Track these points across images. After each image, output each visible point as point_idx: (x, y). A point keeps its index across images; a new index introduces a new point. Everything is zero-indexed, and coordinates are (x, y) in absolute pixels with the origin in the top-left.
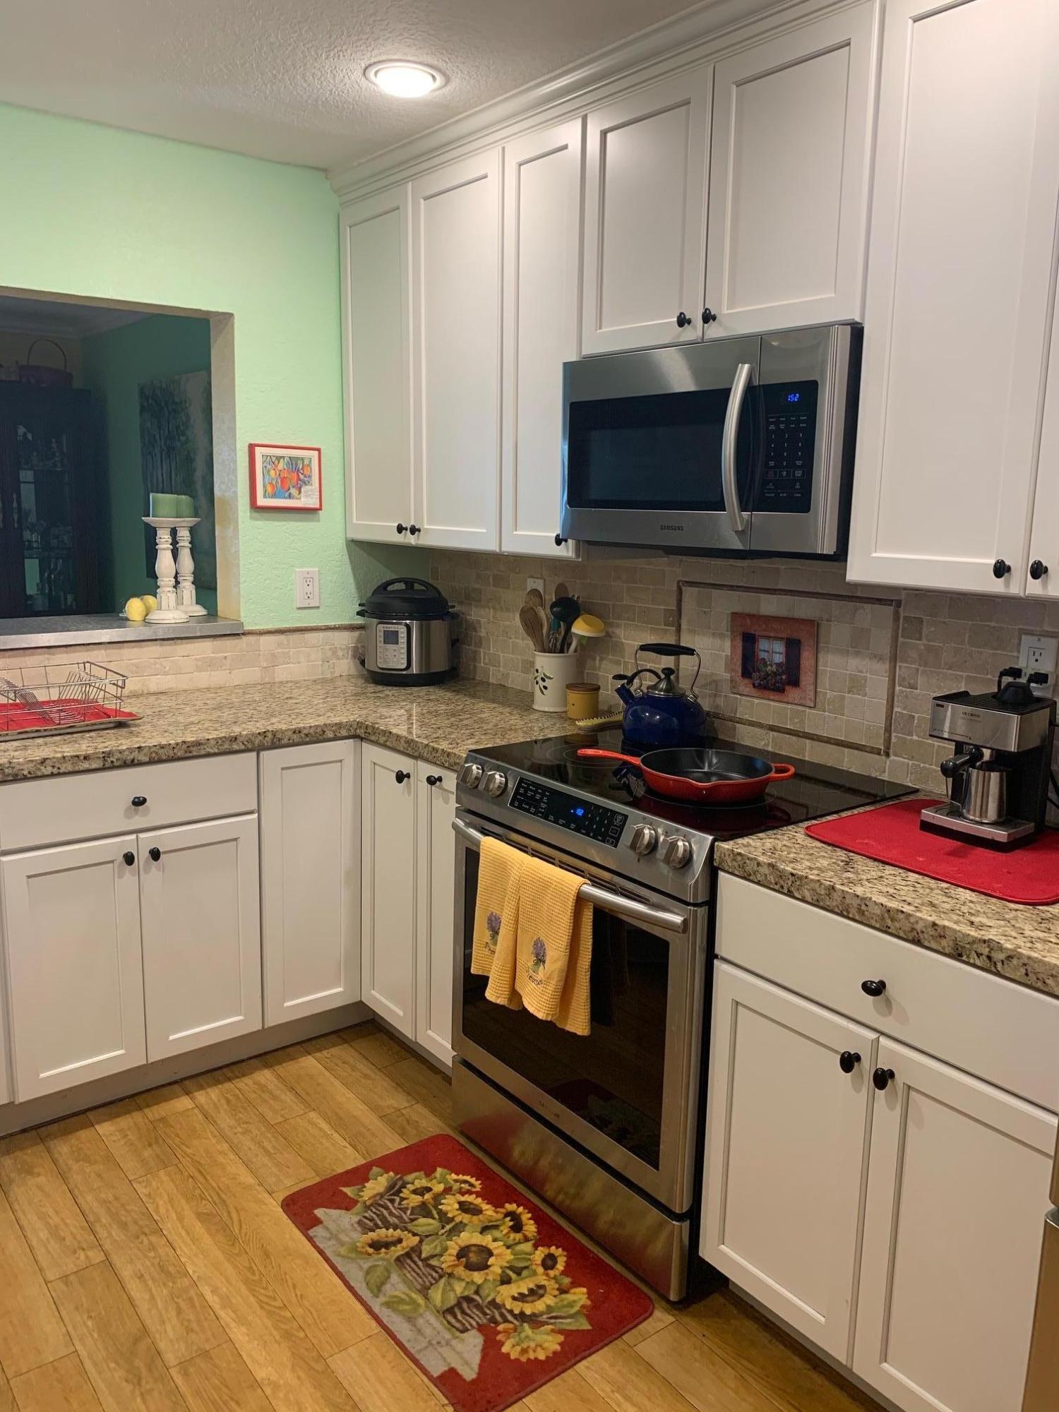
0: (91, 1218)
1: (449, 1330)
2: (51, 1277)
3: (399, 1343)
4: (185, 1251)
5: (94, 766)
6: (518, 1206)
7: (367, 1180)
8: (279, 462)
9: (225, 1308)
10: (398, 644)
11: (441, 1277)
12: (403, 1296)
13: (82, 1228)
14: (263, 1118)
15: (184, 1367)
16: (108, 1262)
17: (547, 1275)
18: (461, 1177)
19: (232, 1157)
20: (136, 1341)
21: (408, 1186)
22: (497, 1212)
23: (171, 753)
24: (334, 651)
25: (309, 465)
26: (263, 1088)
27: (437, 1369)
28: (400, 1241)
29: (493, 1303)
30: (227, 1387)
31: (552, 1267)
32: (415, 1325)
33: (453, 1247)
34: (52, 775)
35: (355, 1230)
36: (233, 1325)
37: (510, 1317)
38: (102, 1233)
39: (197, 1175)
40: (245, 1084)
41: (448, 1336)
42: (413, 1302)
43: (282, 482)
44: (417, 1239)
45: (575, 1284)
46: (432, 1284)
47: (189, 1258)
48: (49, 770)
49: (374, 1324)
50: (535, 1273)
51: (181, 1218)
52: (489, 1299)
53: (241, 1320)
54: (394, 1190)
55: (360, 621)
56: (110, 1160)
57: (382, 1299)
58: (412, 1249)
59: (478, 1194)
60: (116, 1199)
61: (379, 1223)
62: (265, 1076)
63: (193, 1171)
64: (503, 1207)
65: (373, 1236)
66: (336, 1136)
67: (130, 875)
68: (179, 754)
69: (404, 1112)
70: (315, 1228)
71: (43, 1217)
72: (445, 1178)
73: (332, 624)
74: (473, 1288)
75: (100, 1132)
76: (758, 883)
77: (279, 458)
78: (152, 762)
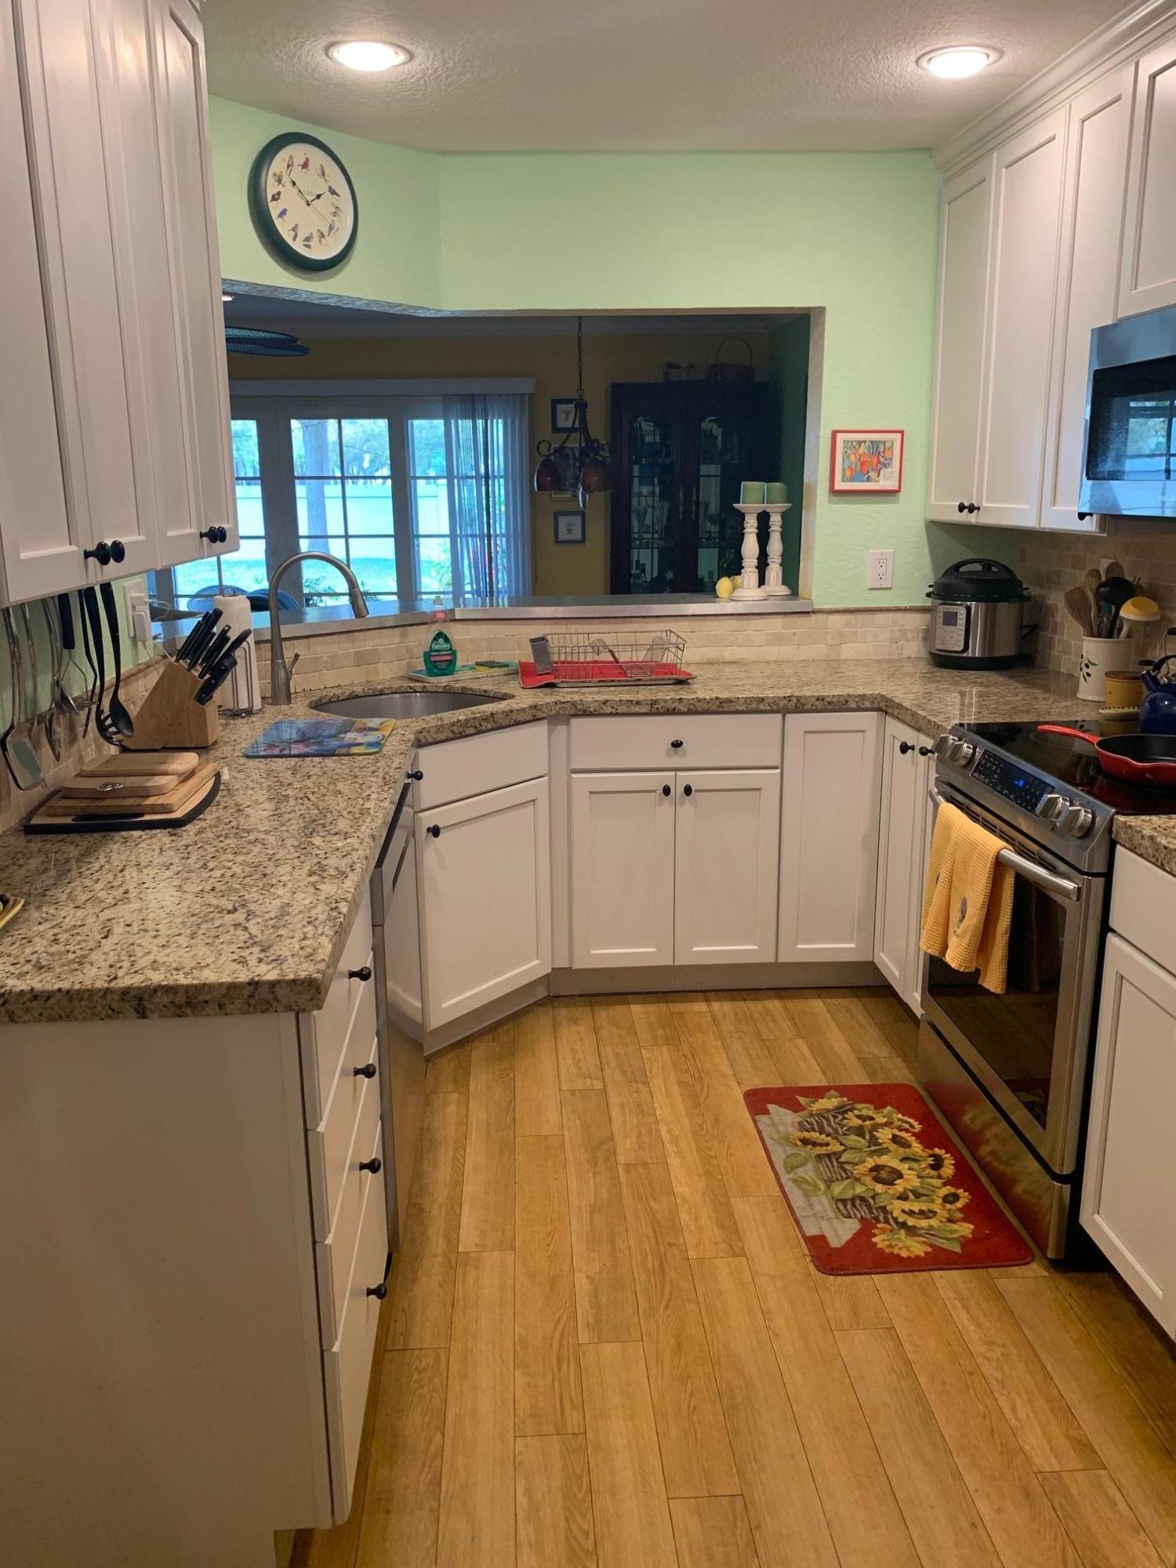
0: (604, 1061)
1: (835, 1212)
2: (564, 1087)
3: (790, 1207)
4: (660, 1100)
5: (643, 711)
6: (947, 1153)
7: (823, 1098)
8: (860, 446)
9: (672, 1143)
10: (956, 625)
11: (848, 1178)
12: (811, 1181)
13: (596, 1066)
14: (758, 1034)
15: (628, 1167)
16: (604, 1091)
17: (944, 1207)
18: (906, 1118)
19: (721, 1051)
20: (603, 1142)
21: (855, 1111)
22: (923, 1151)
23: (706, 707)
24: (904, 633)
25: (891, 448)
26: (768, 1012)
27: (811, 1230)
28: (827, 1144)
29: (883, 1209)
30: (652, 1188)
31: (951, 1203)
32: (809, 1201)
33: (871, 1162)
34: (611, 715)
35: (793, 1126)
36: (673, 1155)
37: (891, 1221)
38: (607, 1072)
39: (690, 1057)
40: (756, 1007)
41: (832, 1215)
42: (816, 1186)
43: (861, 465)
44: (843, 1148)
45: (964, 1220)
46: (838, 1180)
47: (661, 1106)
48: (608, 710)
49: (778, 1189)
50: (933, 1201)
51: (665, 1080)
52: (881, 1204)
53: (680, 1154)
54: (841, 1111)
55: (928, 602)
56: (632, 1030)
57: (792, 1176)
58: (835, 1153)
59: (914, 1134)
60: (626, 1054)
61: (816, 1128)
62: (775, 1005)
63: (687, 1052)
64: (932, 1149)
65: (806, 1135)
66: (812, 1061)
67: (667, 806)
68: (714, 708)
69: (882, 1060)
70: (762, 1116)
71: (573, 1051)
72: (891, 1115)
73: (903, 605)
74: (872, 1193)
75: (633, 1010)
76: (1141, 855)
77: (860, 443)
78: (689, 713)
